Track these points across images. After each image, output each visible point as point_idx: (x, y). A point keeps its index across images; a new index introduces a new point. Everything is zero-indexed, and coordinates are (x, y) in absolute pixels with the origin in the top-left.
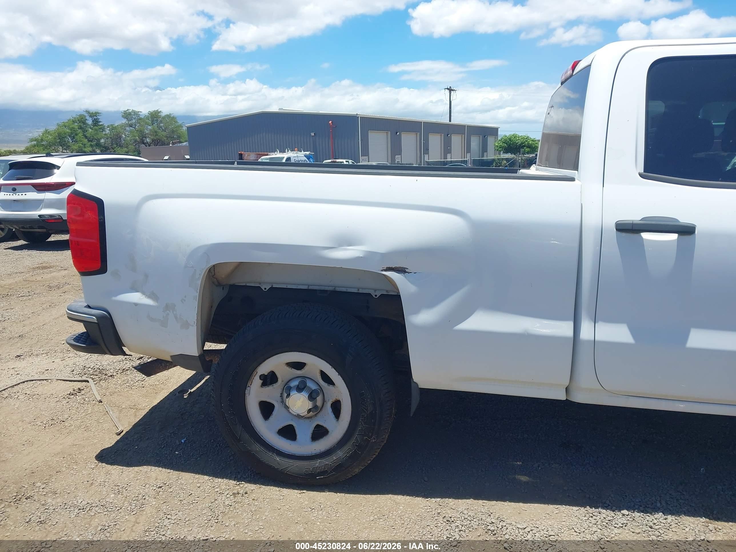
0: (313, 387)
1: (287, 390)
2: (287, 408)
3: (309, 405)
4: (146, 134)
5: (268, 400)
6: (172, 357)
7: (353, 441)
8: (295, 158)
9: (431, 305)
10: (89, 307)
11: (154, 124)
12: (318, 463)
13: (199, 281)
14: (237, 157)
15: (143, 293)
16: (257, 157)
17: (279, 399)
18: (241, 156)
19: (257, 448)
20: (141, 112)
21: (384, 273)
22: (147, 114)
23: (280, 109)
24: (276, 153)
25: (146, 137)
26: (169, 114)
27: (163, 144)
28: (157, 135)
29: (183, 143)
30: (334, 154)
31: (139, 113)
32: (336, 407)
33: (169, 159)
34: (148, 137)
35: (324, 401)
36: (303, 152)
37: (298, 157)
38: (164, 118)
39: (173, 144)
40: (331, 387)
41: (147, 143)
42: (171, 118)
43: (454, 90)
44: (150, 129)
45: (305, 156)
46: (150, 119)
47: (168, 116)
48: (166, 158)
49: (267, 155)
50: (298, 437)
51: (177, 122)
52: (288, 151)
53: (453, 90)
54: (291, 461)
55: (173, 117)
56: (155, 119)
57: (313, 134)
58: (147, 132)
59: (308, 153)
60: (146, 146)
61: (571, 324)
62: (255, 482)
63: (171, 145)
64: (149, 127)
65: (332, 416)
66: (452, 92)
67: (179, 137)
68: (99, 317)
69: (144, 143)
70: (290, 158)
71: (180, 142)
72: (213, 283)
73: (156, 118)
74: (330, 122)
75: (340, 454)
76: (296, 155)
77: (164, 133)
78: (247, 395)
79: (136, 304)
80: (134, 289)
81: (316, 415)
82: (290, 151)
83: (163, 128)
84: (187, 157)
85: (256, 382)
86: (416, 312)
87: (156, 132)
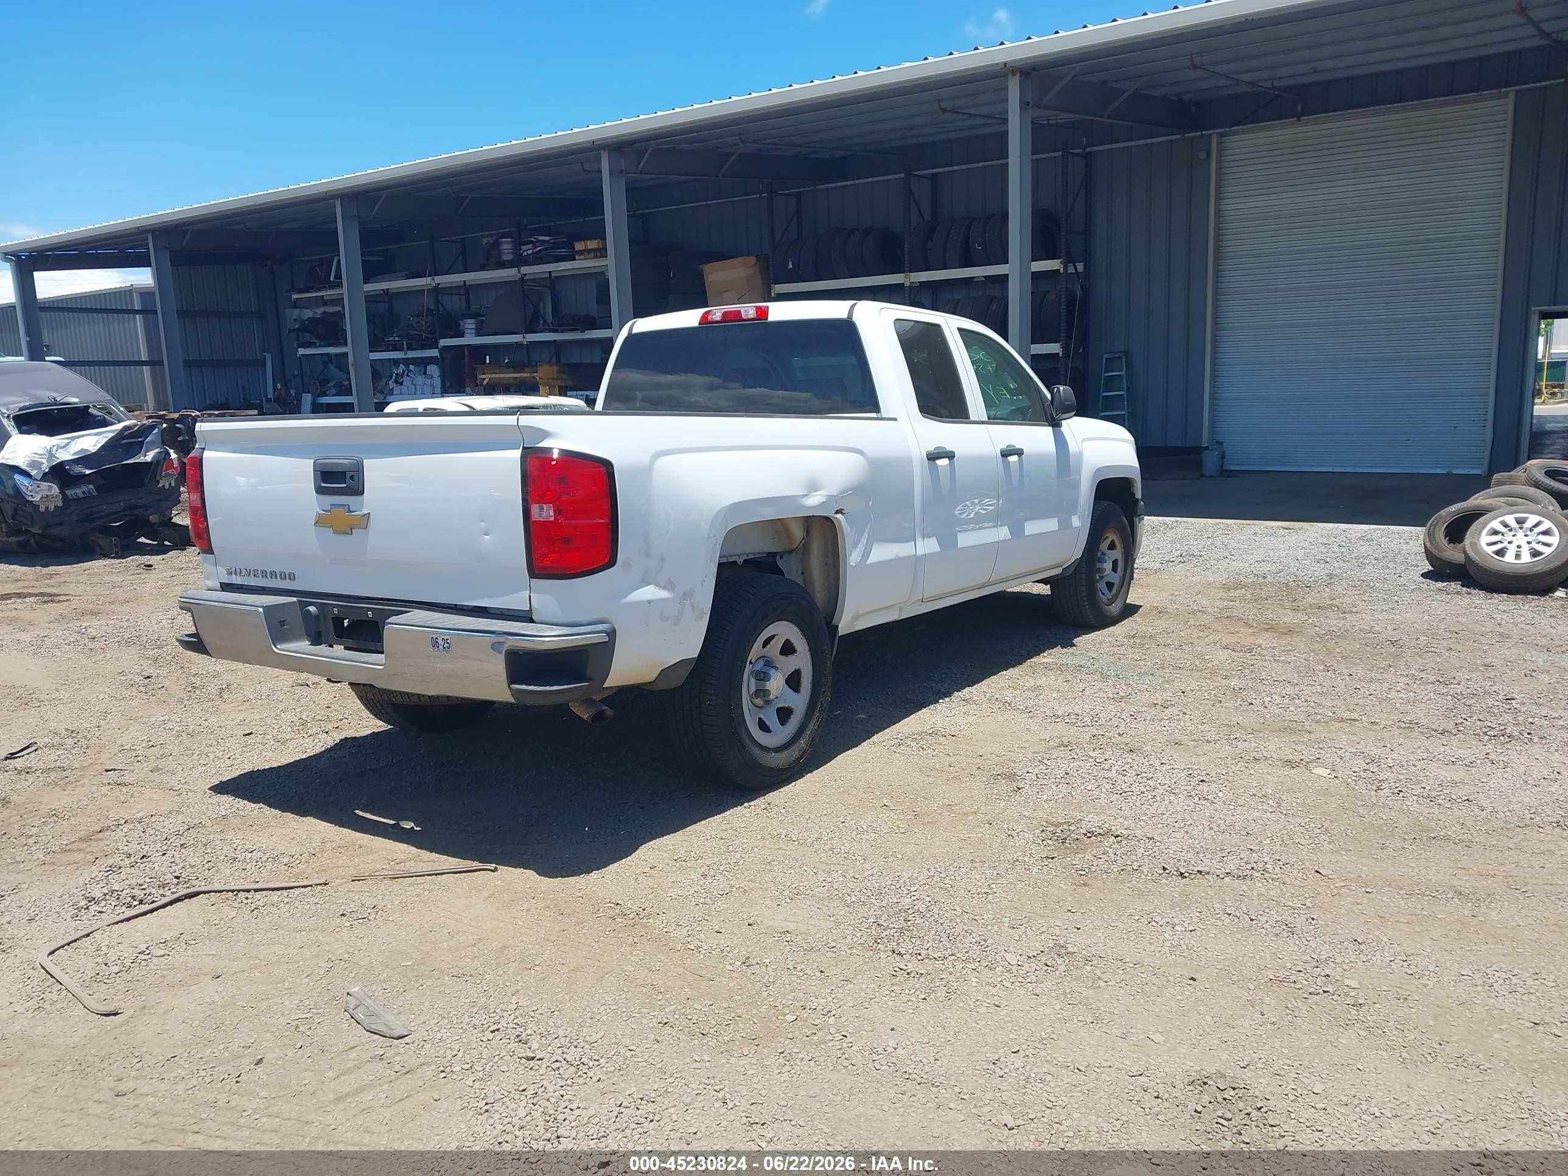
15: (657, 585)
21: (836, 516)
61: (914, 543)
68: (608, 633)
79: (649, 602)
80: (645, 582)
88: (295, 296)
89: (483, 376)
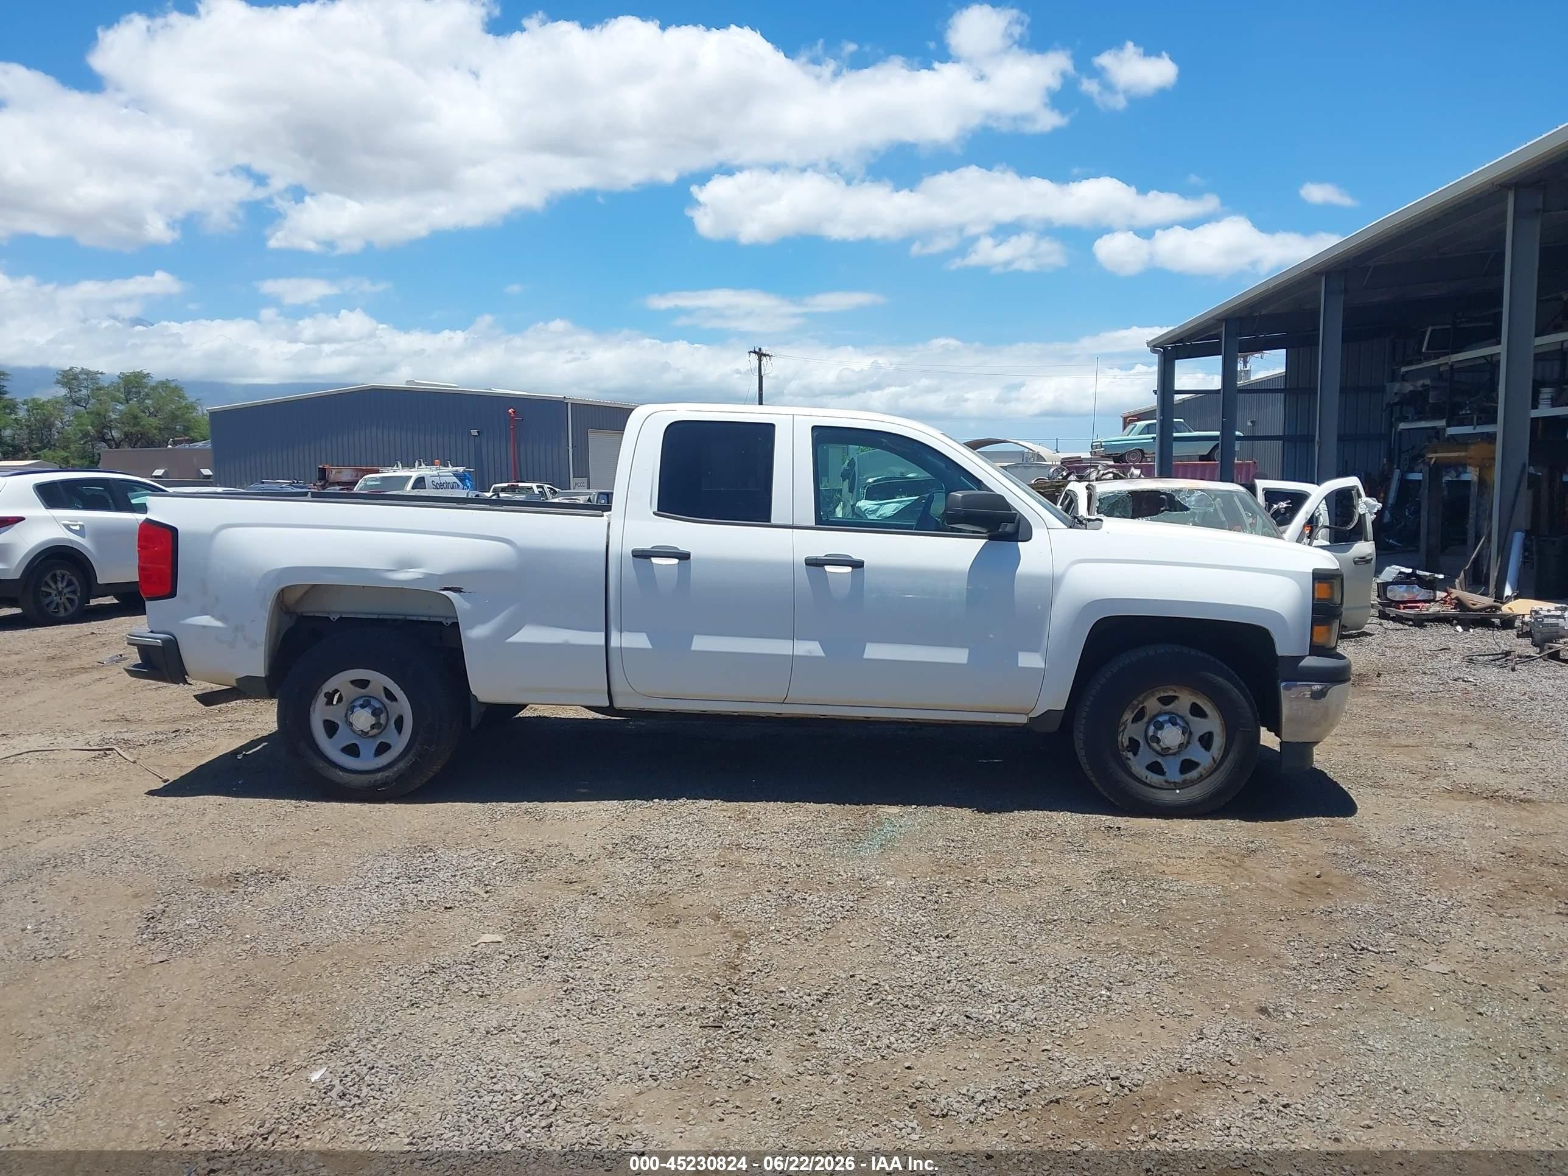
0: (377, 705)
1: (352, 709)
2: (351, 724)
3: (373, 720)
4: (111, 421)
5: (332, 719)
6: (238, 680)
7: (413, 751)
8: (433, 479)
9: (484, 621)
10: (152, 632)
11: (131, 399)
12: (379, 776)
13: (269, 603)
14: (315, 475)
15: (213, 616)
16: (357, 476)
17: (344, 719)
18: (323, 474)
19: (321, 764)
20: (102, 373)
21: (444, 593)
22: (117, 380)
23: (408, 382)
24: (395, 468)
25: (110, 428)
26: (164, 379)
27: (150, 443)
28: (137, 424)
29: (197, 441)
30: (518, 471)
31: (99, 375)
32: (399, 723)
33: (165, 475)
34: (116, 427)
35: (388, 719)
36: (450, 468)
37: (439, 476)
38: (154, 388)
39: (175, 443)
40: (394, 703)
41: (113, 439)
42: (170, 389)
43: (768, 355)
44: (121, 411)
45: (455, 475)
46: (122, 390)
47: (164, 384)
48: (159, 472)
49: (377, 472)
50: (361, 754)
51: (182, 397)
52: (420, 465)
53: (765, 355)
54: (354, 775)
55: (176, 387)
56: (134, 390)
57: (474, 433)
58: (114, 416)
59: (461, 469)
60: (110, 447)
61: (603, 634)
62: (317, 801)
63: (170, 446)
64: (120, 407)
65: (395, 731)
66: (764, 359)
67: (187, 429)
68: (164, 641)
69: (105, 441)
70: (423, 478)
71: (193, 441)
72: (281, 609)
73: (136, 387)
74: (510, 411)
75: (401, 765)
76: (435, 473)
77: (153, 421)
78: (311, 712)
79: (204, 627)
80: (204, 613)
81: (380, 733)
82: (423, 466)
83: (152, 410)
84: (207, 472)
85: (321, 699)
86: (472, 627)
87: (135, 417)
88: (1404, 369)
89: (1430, 456)
